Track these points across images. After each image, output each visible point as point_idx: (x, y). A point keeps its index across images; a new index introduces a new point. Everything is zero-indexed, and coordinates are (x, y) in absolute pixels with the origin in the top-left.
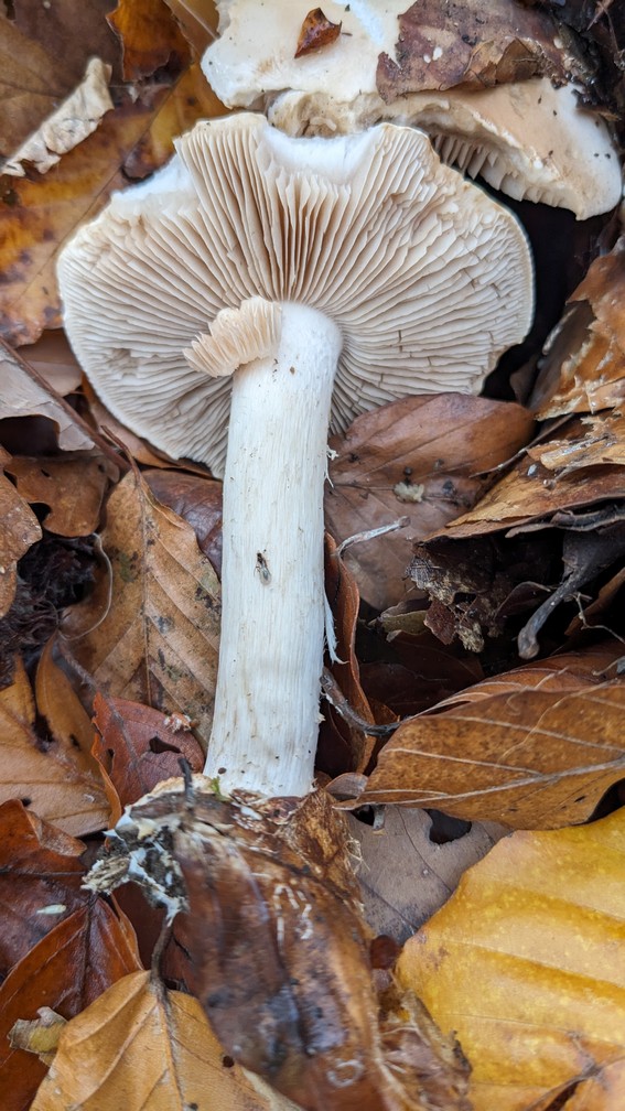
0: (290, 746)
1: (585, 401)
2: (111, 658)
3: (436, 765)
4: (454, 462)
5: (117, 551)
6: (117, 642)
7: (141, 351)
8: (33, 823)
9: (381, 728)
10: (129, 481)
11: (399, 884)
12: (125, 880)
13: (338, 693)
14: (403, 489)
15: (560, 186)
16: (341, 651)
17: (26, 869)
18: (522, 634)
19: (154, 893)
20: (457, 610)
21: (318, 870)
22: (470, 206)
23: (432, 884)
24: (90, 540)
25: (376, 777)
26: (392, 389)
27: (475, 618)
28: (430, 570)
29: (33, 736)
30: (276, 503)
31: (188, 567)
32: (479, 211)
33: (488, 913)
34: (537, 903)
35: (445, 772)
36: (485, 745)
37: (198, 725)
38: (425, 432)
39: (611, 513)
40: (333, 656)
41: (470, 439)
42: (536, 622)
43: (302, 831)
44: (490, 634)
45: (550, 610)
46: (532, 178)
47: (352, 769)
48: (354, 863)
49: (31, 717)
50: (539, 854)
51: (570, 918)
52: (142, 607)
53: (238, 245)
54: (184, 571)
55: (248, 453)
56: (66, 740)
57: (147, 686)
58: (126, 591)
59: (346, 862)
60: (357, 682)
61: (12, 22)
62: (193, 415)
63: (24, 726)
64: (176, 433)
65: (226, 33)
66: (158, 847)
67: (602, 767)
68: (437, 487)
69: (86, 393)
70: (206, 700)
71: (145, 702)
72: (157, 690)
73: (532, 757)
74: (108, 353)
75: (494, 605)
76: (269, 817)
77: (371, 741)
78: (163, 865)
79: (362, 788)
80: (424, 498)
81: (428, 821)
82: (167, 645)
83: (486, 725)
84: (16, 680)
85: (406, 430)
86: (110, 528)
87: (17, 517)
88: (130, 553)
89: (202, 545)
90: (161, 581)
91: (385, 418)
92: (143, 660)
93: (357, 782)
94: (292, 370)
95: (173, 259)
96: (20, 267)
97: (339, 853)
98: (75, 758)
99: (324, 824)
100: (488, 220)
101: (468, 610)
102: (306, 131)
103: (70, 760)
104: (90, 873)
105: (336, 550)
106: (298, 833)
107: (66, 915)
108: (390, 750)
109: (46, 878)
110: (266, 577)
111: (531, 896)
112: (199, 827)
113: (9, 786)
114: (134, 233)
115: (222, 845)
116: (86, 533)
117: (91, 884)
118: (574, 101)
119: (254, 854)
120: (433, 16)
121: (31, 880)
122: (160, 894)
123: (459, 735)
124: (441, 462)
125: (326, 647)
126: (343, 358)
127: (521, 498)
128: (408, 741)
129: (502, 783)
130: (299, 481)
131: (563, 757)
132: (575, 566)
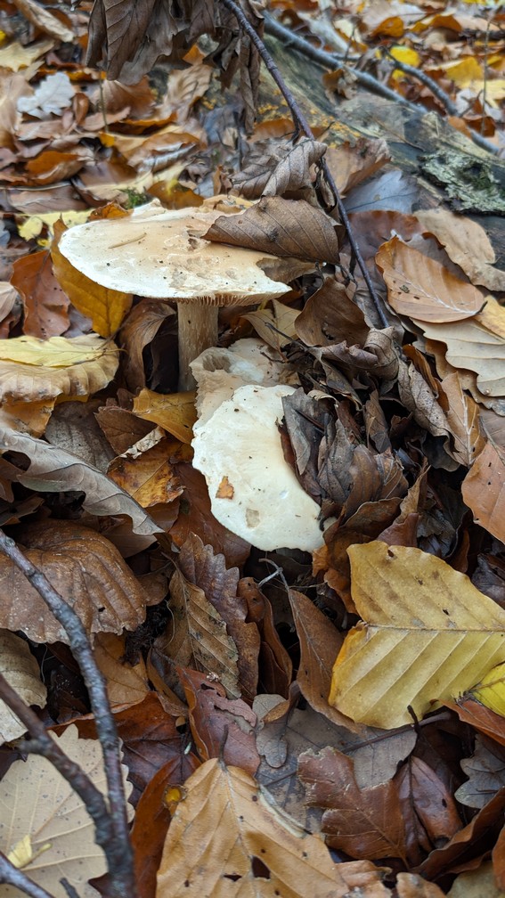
2: (178, 656)
5: (175, 607)
6: (179, 648)
10: (176, 575)
24: (163, 604)
31: (204, 608)
49: (147, 679)
52: (188, 630)
54: (202, 610)
57: (196, 665)
58: (180, 624)
82: (201, 645)
84: (140, 662)
86: (172, 597)
88: (180, 607)
90: (193, 616)
92: (192, 654)
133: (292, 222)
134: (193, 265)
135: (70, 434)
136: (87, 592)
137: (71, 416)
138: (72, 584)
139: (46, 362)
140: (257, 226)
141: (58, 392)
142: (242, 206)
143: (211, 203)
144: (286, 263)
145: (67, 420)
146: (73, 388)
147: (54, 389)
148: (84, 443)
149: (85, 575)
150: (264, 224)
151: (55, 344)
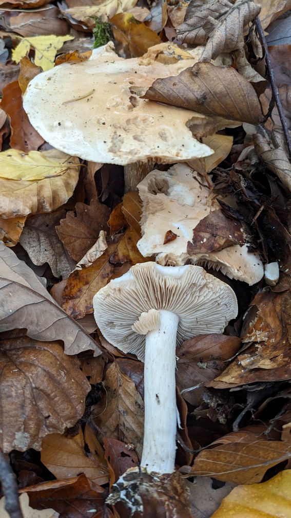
0: (168, 457)
1: (256, 338)
2: (107, 424)
3: (211, 464)
4: (216, 355)
5: (109, 388)
6: (109, 418)
7: (117, 323)
8: (89, 481)
9: (195, 451)
10: (113, 366)
11: (202, 503)
12: (119, 500)
13: (181, 440)
14: (200, 364)
15: (243, 277)
16: (182, 425)
17: (85, 497)
18: (234, 424)
19: (128, 504)
20: (218, 410)
21: (177, 497)
22: (217, 283)
23: (213, 503)
24: (100, 384)
25: (194, 467)
26: (195, 333)
27: (223, 412)
28: (209, 396)
29: (84, 451)
30: (161, 377)
31: (133, 395)
32: (219, 285)
33: (231, 513)
34: (246, 509)
35: (214, 466)
36: (225, 458)
37: (136, 447)
38: (206, 346)
39: (258, 387)
40: (180, 427)
41: (221, 348)
42: (238, 420)
43: (172, 485)
44: (228, 417)
45: (243, 415)
46: (235, 275)
47: (186, 464)
48: (188, 495)
49: (84, 445)
50: (246, 493)
51: (256, 514)
52: (118, 407)
53: (148, 295)
54: (131, 396)
55: (152, 360)
56: (94, 452)
57: (120, 433)
58: (112, 401)
59: (185, 495)
60: (187, 436)
61: (76, 218)
62: (131, 341)
63: (81, 448)
64: (126, 346)
65: (144, 237)
66: (130, 490)
67: (261, 465)
68: (211, 364)
69: (98, 333)
70: (140, 439)
71: (119, 440)
72: (123, 435)
73: (240, 462)
74: (107, 323)
75: (229, 408)
76: (162, 480)
77: (192, 456)
78: (131, 495)
79: (189, 471)
80: (206, 367)
81: (211, 481)
82: (126, 420)
83: (225, 452)
84: (80, 433)
85: (200, 345)
86: (107, 380)
87: (84, 383)
88: (114, 389)
89: (137, 387)
90: (124, 399)
91: (193, 342)
92: (118, 425)
93: (188, 468)
94: (164, 332)
95: (129, 299)
96: (78, 293)
97: (183, 492)
98: (97, 458)
99: (178, 483)
100: (222, 288)
101: (221, 409)
102: (167, 265)
103: (96, 459)
104: (108, 498)
105: (180, 393)
106: (171, 485)
107: (96, 513)
108: (198, 459)
109: (89, 500)
110: (159, 402)
111: (244, 507)
112: (144, 484)
113: (77, 468)
114: (117, 292)
115: (151, 489)
116: (99, 382)
117: (108, 502)
118: (247, 249)
119: (160, 492)
120: (203, 228)
121: (85, 500)
122: (130, 505)
123: (218, 455)
124: (212, 356)
125: (177, 424)
126: (179, 324)
127: (235, 375)
128: (203, 457)
129: (232, 470)
130: (168, 370)
131: (249, 462)
132: (250, 400)
133: (220, 88)
134: (132, 127)
135: (39, 240)
136: (36, 405)
137: (41, 225)
138: (24, 401)
139: (24, 176)
140: (189, 89)
141: (27, 212)
142: (179, 56)
143: (154, 52)
144: (212, 119)
145: (37, 229)
146: (40, 205)
147: (25, 209)
148: (49, 248)
149: (34, 390)
150: (195, 87)
151: (33, 159)
